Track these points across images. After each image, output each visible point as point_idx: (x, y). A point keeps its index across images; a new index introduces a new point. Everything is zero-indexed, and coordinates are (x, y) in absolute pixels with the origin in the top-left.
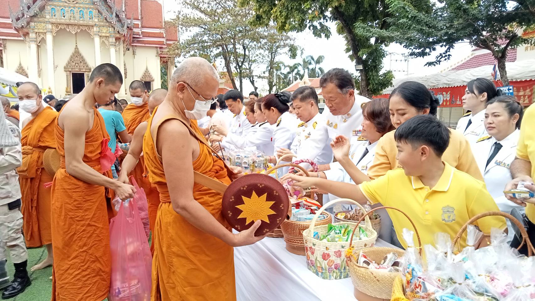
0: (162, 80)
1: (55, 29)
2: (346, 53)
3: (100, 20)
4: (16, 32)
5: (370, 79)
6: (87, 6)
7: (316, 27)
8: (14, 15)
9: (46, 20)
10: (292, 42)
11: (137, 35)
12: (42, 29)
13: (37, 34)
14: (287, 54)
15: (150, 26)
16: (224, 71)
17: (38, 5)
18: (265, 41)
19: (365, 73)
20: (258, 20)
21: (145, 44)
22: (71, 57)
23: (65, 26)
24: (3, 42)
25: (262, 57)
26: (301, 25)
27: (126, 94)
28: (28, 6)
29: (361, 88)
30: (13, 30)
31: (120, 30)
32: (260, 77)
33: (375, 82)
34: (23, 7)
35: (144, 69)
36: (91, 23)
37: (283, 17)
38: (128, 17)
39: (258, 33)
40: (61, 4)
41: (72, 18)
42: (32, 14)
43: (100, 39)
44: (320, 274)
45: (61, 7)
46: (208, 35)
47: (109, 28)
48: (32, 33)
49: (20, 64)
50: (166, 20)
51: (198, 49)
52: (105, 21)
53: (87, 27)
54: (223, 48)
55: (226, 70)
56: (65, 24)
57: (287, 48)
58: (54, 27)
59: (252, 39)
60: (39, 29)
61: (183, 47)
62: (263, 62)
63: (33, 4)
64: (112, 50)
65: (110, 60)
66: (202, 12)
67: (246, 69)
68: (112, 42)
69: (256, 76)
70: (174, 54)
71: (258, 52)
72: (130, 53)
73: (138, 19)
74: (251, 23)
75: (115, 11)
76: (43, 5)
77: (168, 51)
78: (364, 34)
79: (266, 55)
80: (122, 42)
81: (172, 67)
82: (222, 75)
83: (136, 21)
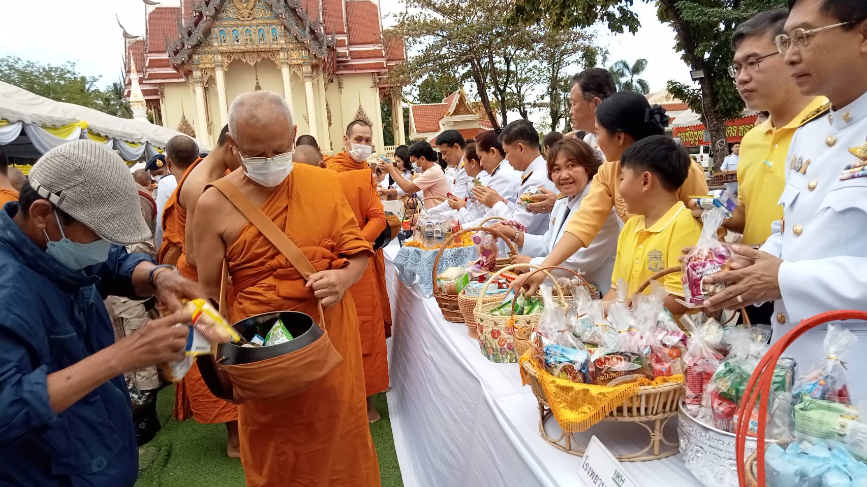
0: (385, 124)
1: (226, 61)
2: (677, 51)
3: (287, 41)
4: (175, 72)
5: (719, 93)
6: (268, 22)
7: (614, 15)
8: (172, 46)
9: (214, 49)
10: (587, 43)
11: (343, 57)
12: (209, 63)
13: (203, 70)
14: (579, 63)
15: (365, 41)
16: (477, 101)
17: (201, 28)
18: (541, 45)
19: (708, 83)
20: (519, 14)
21: (356, 69)
23: (240, 56)
24: (160, 88)
25: (537, 72)
26: (588, 16)
27: (332, 149)
28: (189, 31)
29: (703, 109)
30: (170, 69)
31: (317, 53)
32: (535, 105)
33: (727, 97)
34: (182, 34)
35: (357, 109)
36: (275, 46)
37: (557, 6)
38: (328, 31)
39: (528, 34)
40: (232, 23)
41: (248, 42)
42: (195, 43)
43: (290, 69)
44: (491, 356)
45: (233, 27)
46: (448, 46)
47: (301, 52)
48: (196, 70)
49: (184, 117)
50: (384, 29)
51: (433, 71)
52: (295, 41)
53: (271, 53)
54: (473, 65)
55: (480, 99)
56: (240, 53)
57: (580, 54)
58: (224, 59)
59: (520, 45)
60: (204, 63)
61: (411, 69)
62: (539, 80)
63: (195, 28)
64: (308, 85)
65: (306, 100)
66: (437, 10)
67: (512, 94)
68: (307, 73)
69: (529, 104)
70: (398, 81)
71: (530, 66)
72: (334, 86)
73: (342, 33)
74: (508, 22)
75: (308, 24)
76: (208, 27)
77: (388, 78)
78: (694, 18)
79: (545, 68)
80: (321, 71)
81: (398, 101)
82: (474, 107)
83: (340, 35)
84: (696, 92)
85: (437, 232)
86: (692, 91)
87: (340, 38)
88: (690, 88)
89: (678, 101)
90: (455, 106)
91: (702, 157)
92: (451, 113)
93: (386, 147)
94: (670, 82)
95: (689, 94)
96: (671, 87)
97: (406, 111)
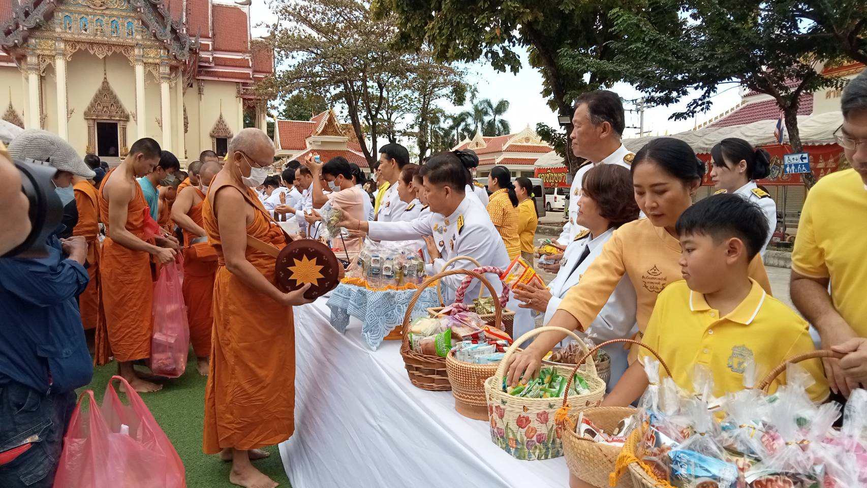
1: (70, 50)
3: (145, 37)
4: (5, 54)
6: (124, 14)
7: (497, 54)
8: (3, 25)
9: (56, 35)
10: (458, 79)
11: (206, 62)
12: (48, 50)
13: (41, 57)
14: (449, 97)
15: (231, 48)
16: (347, 123)
18: (414, 75)
21: (219, 77)
22: (97, 96)
23: (87, 46)
25: (408, 102)
26: (473, 51)
27: (186, 158)
28: (27, 11)
29: (567, 153)
31: (178, 54)
32: (405, 134)
35: (217, 118)
36: (129, 42)
37: (444, 37)
38: (192, 32)
39: (403, 63)
41: (99, 33)
42: (32, 25)
43: (145, 67)
45: (81, 13)
46: (321, 65)
47: (159, 51)
48: (32, 55)
49: (11, 107)
51: (304, 88)
53: (124, 48)
55: (351, 122)
56: (88, 43)
58: (68, 47)
59: (393, 73)
60: (43, 50)
61: (281, 83)
62: (410, 110)
63: (35, 8)
64: (165, 87)
65: (161, 103)
66: (313, 27)
67: (383, 120)
68: (164, 74)
69: (399, 132)
70: (266, 94)
71: (402, 94)
72: (193, 91)
73: (207, 37)
74: (392, 47)
75: (170, 23)
76: (51, 10)
77: (256, 89)
78: (573, 66)
79: (416, 98)
80: (180, 74)
81: (262, 115)
82: (344, 129)
83: (204, 39)
84: (561, 136)
85: (387, 269)
86: (558, 135)
87: (204, 41)
88: (556, 132)
89: (545, 144)
90: (323, 126)
91: (556, 198)
92: (319, 132)
94: (539, 125)
95: (555, 138)
96: (539, 129)
97: (271, 126)
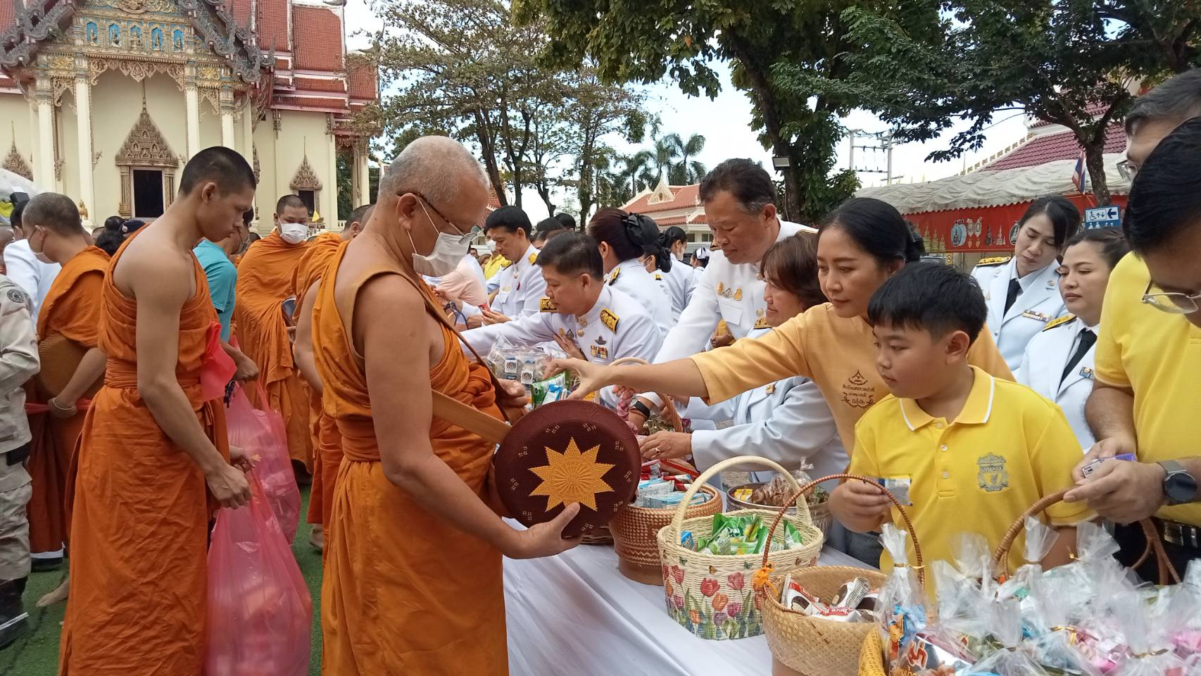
0: (341, 188)
1: (95, 71)
3: (199, 51)
4: (5, 77)
5: (807, 189)
6: (169, 19)
8: (3, 36)
9: (76, 49)
10: (633, 105)
11: (283, 85)
12: (65, 70)
14: (621, 131)
15: (318, 65)
17: (56, 16)
18: (573, 101)
19: (794, 175)
21: (302, 106)
22: (133, 134)
23: (119, 64)
26: (654, 68)
28: (35, 17)
29: (785, 208)
31: (244, 75)
32: (560, 182)
33: (816, 195)
36: (178, 58)
38: (264, 44)
39: (557, 84)
40: (110, 14)
41: (135, 46)
42: (43, 35)
43: (199, 93)
44: (696, 626)
45: (110, 19)
47: (219, 70)
48: (43, 77)
49: (14, 150)
50: (348, 52)
52: (209, 53)
53: (170, 67)
56: (120, 60)
58: (92, 66)
59: (544, 98)
60: (57, 69)
61: (388, 113)
62: (567, 149)
63: (46, 12)
64: (227, 120)
66: (431, 35)
67: (530, 164)
68: (226, 102)
69: (552, 180)
70: (368, 129)
71: (556, 127)
72: (266, 126)
73: (285, 50)
74: (541, 62)
75: (233, 31)
76: (68, 15)
77: (354, 123)
78: (793, 87)
79: (575, 132)
80: (248, 102)
81: (363, 158)
83: (282, 53)
87: (281, 57)
93: (341, 222)
97: (374, 173)
